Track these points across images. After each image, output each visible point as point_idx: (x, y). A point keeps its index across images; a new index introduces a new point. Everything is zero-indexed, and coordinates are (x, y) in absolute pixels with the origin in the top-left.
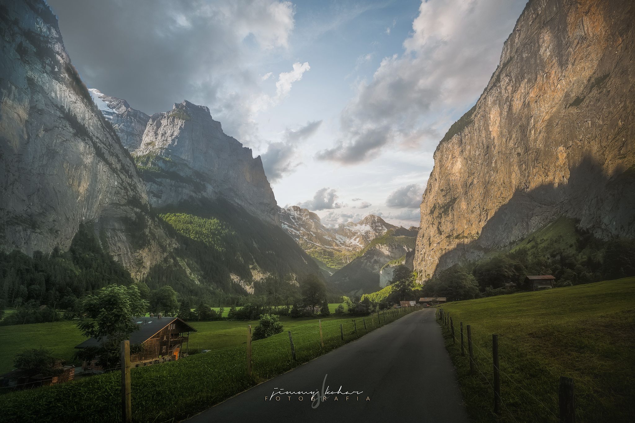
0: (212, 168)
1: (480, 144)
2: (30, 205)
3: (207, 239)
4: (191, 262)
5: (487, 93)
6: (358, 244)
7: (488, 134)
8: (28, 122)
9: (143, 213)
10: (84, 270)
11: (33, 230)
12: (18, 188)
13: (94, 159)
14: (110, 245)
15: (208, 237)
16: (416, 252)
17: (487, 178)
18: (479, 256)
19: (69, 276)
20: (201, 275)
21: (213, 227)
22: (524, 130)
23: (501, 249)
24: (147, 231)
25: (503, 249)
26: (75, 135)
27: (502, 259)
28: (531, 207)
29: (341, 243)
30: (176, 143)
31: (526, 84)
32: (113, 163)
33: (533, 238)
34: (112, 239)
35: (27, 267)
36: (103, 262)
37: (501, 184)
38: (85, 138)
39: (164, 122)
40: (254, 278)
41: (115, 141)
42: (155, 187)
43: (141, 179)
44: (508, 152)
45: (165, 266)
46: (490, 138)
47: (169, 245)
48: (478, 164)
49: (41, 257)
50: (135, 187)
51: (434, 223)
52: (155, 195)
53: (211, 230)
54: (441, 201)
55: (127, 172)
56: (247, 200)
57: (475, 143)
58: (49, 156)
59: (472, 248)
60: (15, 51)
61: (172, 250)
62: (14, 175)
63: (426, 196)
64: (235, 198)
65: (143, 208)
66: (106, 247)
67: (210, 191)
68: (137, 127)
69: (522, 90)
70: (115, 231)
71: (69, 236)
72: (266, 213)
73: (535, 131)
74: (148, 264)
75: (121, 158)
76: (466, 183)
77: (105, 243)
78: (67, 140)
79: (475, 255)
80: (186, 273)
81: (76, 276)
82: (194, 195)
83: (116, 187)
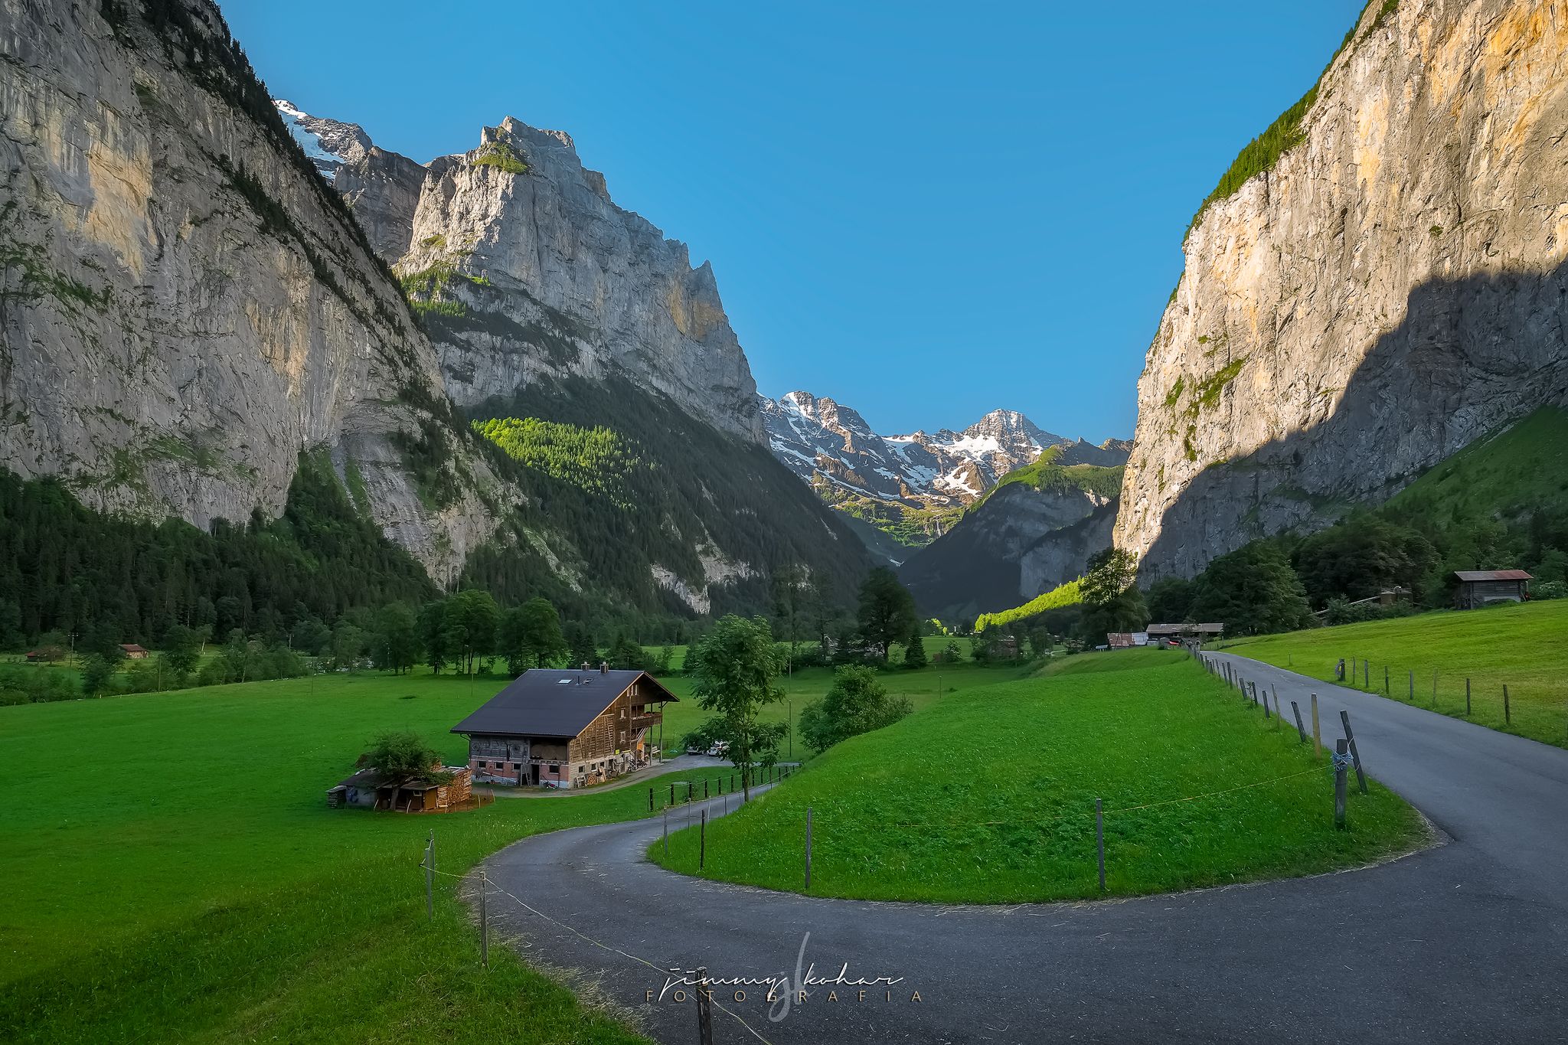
0: (589, 300)
1: (1322, 202)
2: (186, 409)
3: (590, 483)
4: (558, 540)
5: (1355, 49)
6: (965, 487)
7: (1347, 175)
8: (154, 202)
9: (439, 423)
10: (324, 559)
11: (202, 470)
12: (154, 371)
13: (312, 290)
14: (371, 502)
15: (592, 477)
16: (1122, 507)
17: (1335, 302)
18: (1298, 515)
19: (295, 576)
20: (582, 571)
21: (603, 451)
22: (1457, 161)
23: (1359, 496)
24: (451, 465)
25: (1365, 496)
26: (263, 229)
27: (1374, 526)
28: (1459, 382)
29: (920, 486)
30: (497, 237)
31: (1479, 16)
32: (357, 298)
33: (1456, 466)
34: (374, 485)
35: (205, 556)
36: (363, 541)
37: (1376, 318)
38: (286, 238)
39: (462, 181)
40: (707, 575)
41: (354, 240)
42: (455, 355)
43: (424, 337)
44: (1405, 224)
45: (498, 549)
46: (1353, 186)
47: (504, 497)
48: (1310, 263)
49: (228, 531)
50: (413, 358)
51: (1175, 428)
52: (457, 376)
53: (598, 458)
54: (1199, 369)
55: (390, 319)
56: (680, 380)
57: (1306, 201)
58: (212, 288)
59: (1280, 495)
60: (99, 17)
61: (511, 511)
62: (142, 339)
63: (1157, 356)
64: (650, 377)
65: (436, 408)
66: (364, 507)
67: (588, 361)
68: (395, 199)
69: (1463, 34)
70: (378, 468)
71: (280, 483)
72: (730, 412)
73: (1490, 161)
74: (460, 545)
75: (372, 285)
76: (1274, 318)
77: (360, 496)
78: (245, 245)
79: (1286, 513)
80: (548, 567)
81: (310, 574)
82: (549, 370)
83: (370, 359)
